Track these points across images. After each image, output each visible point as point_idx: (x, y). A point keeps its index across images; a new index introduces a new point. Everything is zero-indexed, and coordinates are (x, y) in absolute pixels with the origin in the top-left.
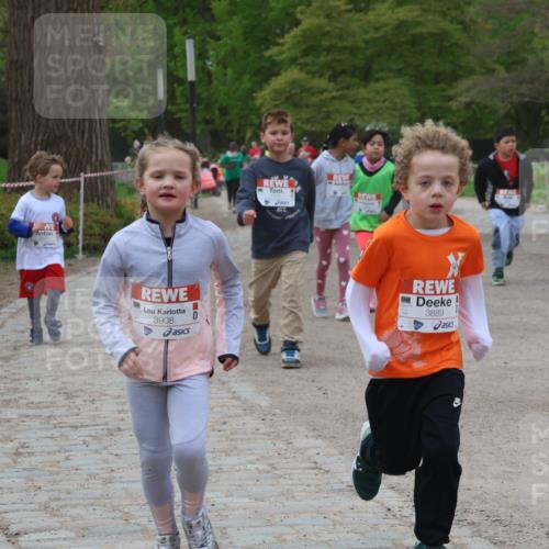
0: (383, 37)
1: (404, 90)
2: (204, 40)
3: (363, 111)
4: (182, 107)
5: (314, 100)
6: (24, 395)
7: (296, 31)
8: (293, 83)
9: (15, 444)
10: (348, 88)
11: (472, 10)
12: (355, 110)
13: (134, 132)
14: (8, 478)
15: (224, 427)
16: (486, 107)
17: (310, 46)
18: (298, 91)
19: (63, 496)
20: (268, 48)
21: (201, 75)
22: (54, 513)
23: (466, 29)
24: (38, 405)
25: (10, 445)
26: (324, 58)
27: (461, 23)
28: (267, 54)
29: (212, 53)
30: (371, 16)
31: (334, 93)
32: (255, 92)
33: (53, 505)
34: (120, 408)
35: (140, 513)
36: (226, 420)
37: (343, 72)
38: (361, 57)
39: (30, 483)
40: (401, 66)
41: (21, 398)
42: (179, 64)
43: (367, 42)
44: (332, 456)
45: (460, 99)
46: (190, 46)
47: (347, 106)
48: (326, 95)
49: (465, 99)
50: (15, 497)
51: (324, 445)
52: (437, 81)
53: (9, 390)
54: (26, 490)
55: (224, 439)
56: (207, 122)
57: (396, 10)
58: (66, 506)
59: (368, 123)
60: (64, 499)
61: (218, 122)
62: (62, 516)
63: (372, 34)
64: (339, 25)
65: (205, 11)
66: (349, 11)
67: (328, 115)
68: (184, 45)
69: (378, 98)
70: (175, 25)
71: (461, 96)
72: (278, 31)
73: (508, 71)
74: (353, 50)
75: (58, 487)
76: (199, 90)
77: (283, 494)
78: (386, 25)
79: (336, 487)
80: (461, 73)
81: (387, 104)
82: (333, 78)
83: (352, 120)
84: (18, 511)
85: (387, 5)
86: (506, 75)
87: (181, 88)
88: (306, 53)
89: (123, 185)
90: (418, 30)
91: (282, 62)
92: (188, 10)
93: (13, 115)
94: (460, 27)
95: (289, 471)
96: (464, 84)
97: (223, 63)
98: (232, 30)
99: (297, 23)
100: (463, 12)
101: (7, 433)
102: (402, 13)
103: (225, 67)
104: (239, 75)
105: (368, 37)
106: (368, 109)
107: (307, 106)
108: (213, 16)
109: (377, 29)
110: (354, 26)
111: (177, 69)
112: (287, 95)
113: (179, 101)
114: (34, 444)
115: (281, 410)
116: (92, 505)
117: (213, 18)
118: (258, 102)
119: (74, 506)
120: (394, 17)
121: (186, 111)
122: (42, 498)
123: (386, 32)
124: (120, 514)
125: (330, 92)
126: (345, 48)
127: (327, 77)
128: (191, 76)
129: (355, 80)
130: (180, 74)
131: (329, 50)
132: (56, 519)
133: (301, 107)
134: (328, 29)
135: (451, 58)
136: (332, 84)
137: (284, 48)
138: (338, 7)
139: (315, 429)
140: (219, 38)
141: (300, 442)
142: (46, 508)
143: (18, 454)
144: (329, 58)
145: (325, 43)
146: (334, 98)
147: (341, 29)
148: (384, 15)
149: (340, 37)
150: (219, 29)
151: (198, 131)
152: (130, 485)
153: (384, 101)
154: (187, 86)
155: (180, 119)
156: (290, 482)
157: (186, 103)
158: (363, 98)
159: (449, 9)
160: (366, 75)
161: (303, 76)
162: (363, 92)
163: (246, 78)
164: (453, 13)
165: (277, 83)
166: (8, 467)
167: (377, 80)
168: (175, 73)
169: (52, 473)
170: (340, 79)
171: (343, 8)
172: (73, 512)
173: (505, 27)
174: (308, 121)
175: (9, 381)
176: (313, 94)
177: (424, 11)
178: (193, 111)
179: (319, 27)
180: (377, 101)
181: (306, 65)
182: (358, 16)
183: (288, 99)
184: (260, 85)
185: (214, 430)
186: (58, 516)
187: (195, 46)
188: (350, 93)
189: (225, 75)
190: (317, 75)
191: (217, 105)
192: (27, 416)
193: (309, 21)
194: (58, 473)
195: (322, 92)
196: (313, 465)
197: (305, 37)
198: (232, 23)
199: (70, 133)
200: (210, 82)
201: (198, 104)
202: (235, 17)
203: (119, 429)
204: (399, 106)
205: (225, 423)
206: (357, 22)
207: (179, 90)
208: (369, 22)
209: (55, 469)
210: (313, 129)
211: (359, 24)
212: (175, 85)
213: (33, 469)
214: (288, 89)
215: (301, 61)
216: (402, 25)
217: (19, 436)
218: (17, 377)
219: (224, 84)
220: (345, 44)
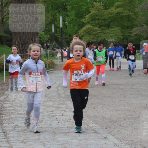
0: (113, 16)
1: (119, 31)
2: (65, 17)
3: (108, 36)
4: (59, 34)
5: (95, 33)
6: (17, 111)
7: (89, 14)
8: (89, 28)
9: (14, 124)
10: (103, 30)
11: (137, 9)
12: (105, 36)
13: (46, 41)
14: (12, 133)
15: (70, 121)
16: (141, 35)
17: (93, 19)
18: (90, 30)
19: (27, 138)
20: (82, 19)
21: (64, 26)
22: (25, 143)
23: (135, 14)
24: (20, 114)
25: (13, 125)
26: (97, 22)
27: (134, 13)
28: (82, 20)
29: (67, 20)
30: (110, 11)
31: (100, 31)
32: (79, 30)
33: (24, 141)
34: (42, 115)
35: (48, 144)
36: (71, 119)
37: (102, 26)
38: (107, 22)
39: (18, 135)
40: (118, 24)
41: (16, 112)
42: (58, 23)
43: (108, 18)
44: (100, 129)
45: (134, 33)
46: (61, 18)
47: (103, 35)
48: (98, 32)
49: (135, 33)
50: (14, 138)
51: (97, 126)
52: (128, 28)
53: (13, 110)
54: (17, 137)
55: (70, 124)
56: (66, 38)
57: (116, 9)
58: (28, 141)
59: (109, 39)
60: (28, 139)
61: (68, 38)
62: (27, 144)
63: (110, 16)
64: (101, 13)
65: (65, 9)
66: (104, 9)
67: (98, 37)
68: (59, 18)
69: (112, 33)
70: (57, 12)
71: (134, 32)
72: (84, 14)
73: (147, 26)
74: (105, 20)
75: (26, 136)
76: (63, 30)
77: (86, 139)
78: (114, 13)
79: (101, 137)
80: (134, 26)
81: (114, 34)
82: (100, 27)
83: (105, 38)
84: (15, 142)
85: (114, 8)
86: (146, 27)
87: (58, 29)
88: (92, 20)
89: (43, 55)
90: (123, 14)
91: (86, 23)
92: (60, 9)
93: (14, 36)
94: (134, 14)
95: (88, 133)
96: (135, 29)
97: (70, 23)
98: (72, 14)
99: (90, 12)
100: (134, 10)
101: (12, 121)
102: (118, 10)
103: (70, 24)
104: (74, 26)
105: (109, 16)
106: (109, 36)
107: (93, 35)
108: (67, 10)
109: (111, 14)
110: (105, 13)
111: (57, 24)
112: (87, 31)
113: (58, 33)
114: (20, 124)
115: (86, 116)
116: (35, 141)
117: (67, 11)
118: (79, 33)
119: (30, 141)
120: (116, 11)
121: (60, 35)
122: (22, 139)
123: (114, 15)
124: (43, 144)
125: (99, 31)
126: (103, 19)
127: (98, 26)
128: (61, 26)
129: (106, 28)
130: (58, 26)
131: (98, 20)
132: (26, 145)
133: (91, 35)
134: (98, 14)
135: (131, 22)
136: (99, 29)
137: (86, 19)
138: (101, 8)
139: (95, 122)
140: (69, 16)
141: (91, 125)
142: (22, 142)
143: (15, 127)
144: (98, 22)
145: (97, 18)
146: (100, 32)
147: (102, 14)
148: (113, 10)
149: (101, 16)
150: (69, 14)
151: (63, 41)
152: (45, 136)
153: (113, 34)
154: (60, 29)
155: (58, 38)
156: (89, 136)
157: (60, 33)
158: (107, 33)
159: (131, 9)
160: (108, 26)
161: (91, 26)
162: (108, 31)
163: (76, 27)
164: (132, 10)
165: (84, 28)
166: (13, 130)
167: (111, 28)
168: (57, 25)
169: (24, 132)
170: (101, 27)
171: (102, 8)
172: (30, 143)
173: (146, 14)
174: (93, 38)
175: (12, 107)
176: (94, 31)
177: (124, 9)
178: (62, 36)
179: (96, 13)
180: (111, 34)
181: (92, 23)
182: (106, 11)
183: (87, 32)
184: (80, 29)
185: (68, 121)
186: (26, 144)
187: (62, 18)
188: (104, 31)
189: (70, 26)
190: (95, 26)
191: (68, 34)
192: (18, 117)
193: (93, 12)
194: (26, 132)
195: (96, 31)
196: (94, 131)
197: (92, 16)
198: (72, 12)
199: (29, 41)
200: (66, 28)
201: (63, 34)
202: (73, 11)
203: (42, 121)
204: (117, 35)
205: (71, 120)
206: (106, 12)
207: (58, 30)
208: (109, 12)
209: (25, 131)
210: (94, 41)
211: (106, 13)
212: (57, 29)
213: (19, 131)
214: (87, 30)
215: (91, 22)
216: (118, 13)
217: (15, 122)
218: (15, 106)
219: (70, 28)
220: (103, 18)
